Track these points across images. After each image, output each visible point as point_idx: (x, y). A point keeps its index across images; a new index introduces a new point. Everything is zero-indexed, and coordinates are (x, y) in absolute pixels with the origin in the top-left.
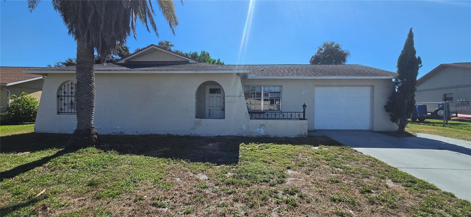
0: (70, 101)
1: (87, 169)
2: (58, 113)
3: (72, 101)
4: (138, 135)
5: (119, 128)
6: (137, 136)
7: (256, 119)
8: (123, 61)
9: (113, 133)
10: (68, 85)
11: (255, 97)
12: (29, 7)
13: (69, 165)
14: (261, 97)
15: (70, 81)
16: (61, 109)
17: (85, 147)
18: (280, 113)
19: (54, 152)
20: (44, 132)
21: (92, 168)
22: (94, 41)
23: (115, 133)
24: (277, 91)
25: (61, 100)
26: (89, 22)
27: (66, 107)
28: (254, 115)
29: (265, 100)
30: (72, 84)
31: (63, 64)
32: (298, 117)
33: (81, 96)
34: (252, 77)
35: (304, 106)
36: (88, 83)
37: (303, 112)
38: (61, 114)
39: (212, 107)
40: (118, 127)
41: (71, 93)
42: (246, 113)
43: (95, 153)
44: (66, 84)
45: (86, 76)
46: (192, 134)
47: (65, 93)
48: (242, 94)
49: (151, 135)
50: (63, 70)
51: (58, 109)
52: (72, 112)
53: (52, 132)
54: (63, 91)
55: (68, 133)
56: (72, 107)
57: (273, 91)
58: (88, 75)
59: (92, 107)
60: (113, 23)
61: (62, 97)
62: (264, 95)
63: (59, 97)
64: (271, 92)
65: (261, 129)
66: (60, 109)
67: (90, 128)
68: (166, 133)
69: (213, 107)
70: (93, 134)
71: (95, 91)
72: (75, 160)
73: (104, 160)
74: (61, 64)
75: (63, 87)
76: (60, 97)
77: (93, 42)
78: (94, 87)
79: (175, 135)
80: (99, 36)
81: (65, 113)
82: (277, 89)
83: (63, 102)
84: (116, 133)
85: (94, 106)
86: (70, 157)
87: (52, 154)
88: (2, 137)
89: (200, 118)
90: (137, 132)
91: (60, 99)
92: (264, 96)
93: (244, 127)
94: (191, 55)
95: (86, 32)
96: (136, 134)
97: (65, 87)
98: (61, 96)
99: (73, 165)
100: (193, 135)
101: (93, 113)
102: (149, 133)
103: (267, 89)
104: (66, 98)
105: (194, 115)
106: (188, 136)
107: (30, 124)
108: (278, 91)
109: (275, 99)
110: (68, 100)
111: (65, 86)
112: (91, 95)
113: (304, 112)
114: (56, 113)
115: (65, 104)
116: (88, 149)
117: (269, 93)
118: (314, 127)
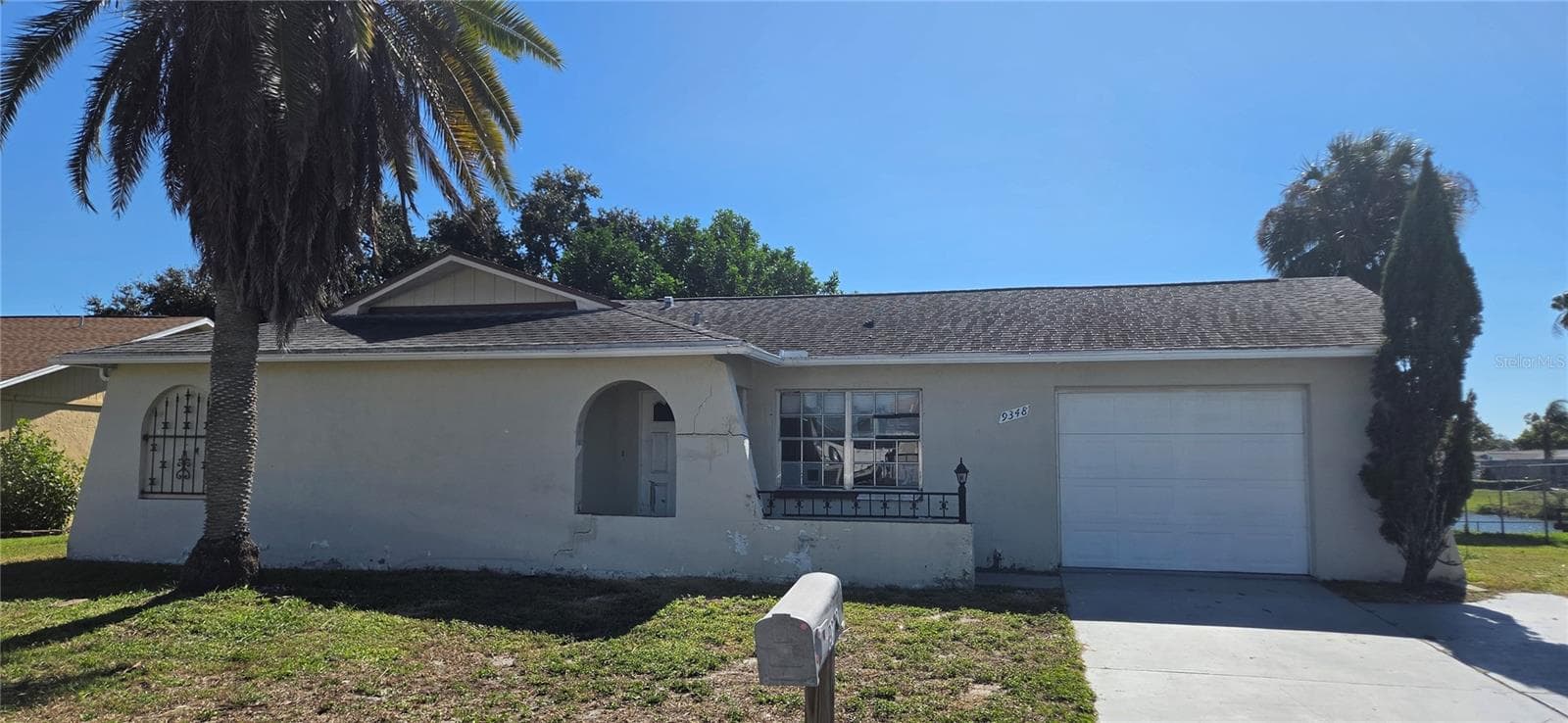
0: (179, 454)
1: (226, 634)
2: (143, 494)
3: (185, 452)
4: (387, 569)
5: (328, 545)
6: (381, 573)
7: (787, 516)
8: (353, 310)
9: (306, 563)
10: (177, 401)
11: (821, 436)
12: (115, 207)
13: (184, 627)
14: (844, 436)
15: (184, 386)
16: (153, 482)
17: (223, 588)
18: (917, 497)
19: (143, 598)
20: (96, 558)
21: (238, 632)
22: (261, 292)
23: (314, 562)
24: (903, 410)
25: (154, 450)
26: (251, 248)
27: (168, 473)
28: (779, 503)
29: (858, 445)
30: (188, 395)
31: (145, 291)
32: (940, 513)
33: (220, 444)
34: (795, 358)
35: (961, 469)
36: (241, 406)
37: (957, 491)
38: (151, 496)
39: (660, 472)
40: (325, 543)
41: (184, 425)
42: (749, 496)
43: (247, 605)
44: (172, 397)
45: (234, 387)
46: (562, 569)
47: (166, 426)
48: (733, 426)
49: (428, 570)
50: (168, 353)
51: (142, 482)
52: (185, 491)
53: (121, 559)
54: (161, 420)
55: (167, 561)
56: (186, 473)
57: (889, 411)
58: (240, 385)
59: (247, 474)
60: (310, 241)
61: (157, 441)
62: (853, 427)
63: (147, 440)
64: (883, 413)
65: (802, 555)
66: (150, 481)
67: (237, 534)
68: (474, 566)
69: (665, 472)
70: (244, 553)
71: (255, 429)
72: (198, 616)
73: (268, 618)
74: (136, 293)
75: (162, 407)
76: (151, 441)
77: (256, 293)
78: (253, 416)
79: (506, 572)
80: (275, 277)
81: (162, 493)
82: (906, 403)
83: (159, 457)
84: (317, 564)
85: (253, 469)
86: (188, 609)
87: (142, 602)
88: (2, 566)
89: (593, 514)
90: (382, 562)
91: (151, 447)
92: (856, 428)
93: (741, 548)
94: (668, 233)
95: (244, 272)
96: (379, 567)
97: (167, 405)
98: (155, 437)
99: (192, 627)
100: (564, 573)
101: (249, 490)
102: (419, 565)
103: (865, 402)
104: (170, 442)
105: (569, 502)
106: (549, 576)
107: (36, 535)
108: (911, 411)
109: (897, 440)
110: (172, 451)
111: (167, 402)
112: (245, 440)
113: (962, 492)
114: (137, 493)
115: (164, 465)
116: (228, 593)
117: (875, 417)
118: (1061, 559)
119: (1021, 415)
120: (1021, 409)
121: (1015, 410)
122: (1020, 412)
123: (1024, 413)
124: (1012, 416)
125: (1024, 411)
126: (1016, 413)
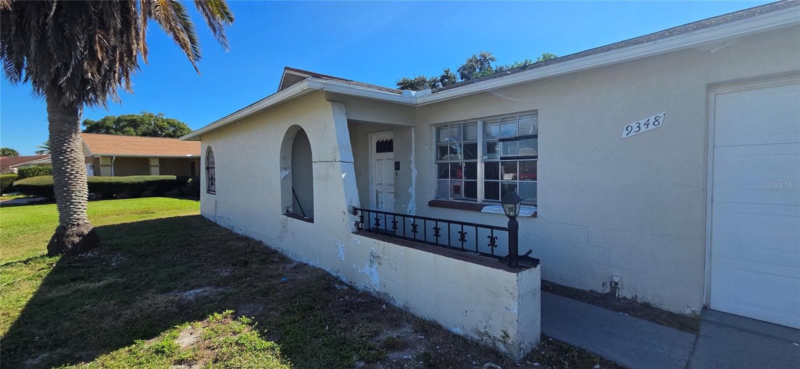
2: (208, 191)
15: (210, 146)
25: (208, 173)
39: (380, 184)
46: (279, 248)
51: (207, 186)
54: (208, 161)
62: (483, 151)
64: (507, 137)
65: (374, 270)
92: (486, 152)
93: (342, 254)
100: (280, 251)
103: (492, 129)
105: (280, 206)
108: (530, 133)
109: (518, 160)
117: (501, 140)
118: (709, 298)
119: (651, 126)
120: (652, 119)
121: (642, 122)
122: (651, 122)
123: (656, 123)
124: (640, 128)
125: (656, 120)
126: (645, 125)
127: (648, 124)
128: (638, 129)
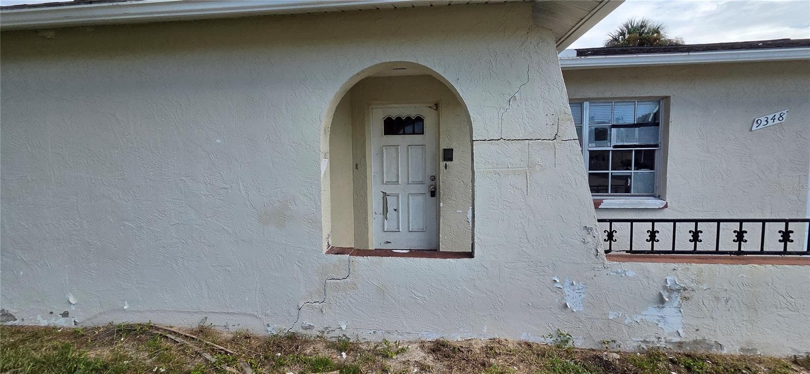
48: (563, 127)
57: (629, 120)
62: (590, 136)
65: (669, 311)
90: (65, 314)
92: (593, 138)
93: (574, 300)
96: (62, 320)
100: (315, 333)
117: (614, 126)
119: (777, 121)
120: (778, 115)
121: (770, 117)
122: (777, 117)
123: (781, 119)
124: (768, 122)
125: (781, 116)
126: (772, 119)
127: (775, 119)
128: (766, 123)
